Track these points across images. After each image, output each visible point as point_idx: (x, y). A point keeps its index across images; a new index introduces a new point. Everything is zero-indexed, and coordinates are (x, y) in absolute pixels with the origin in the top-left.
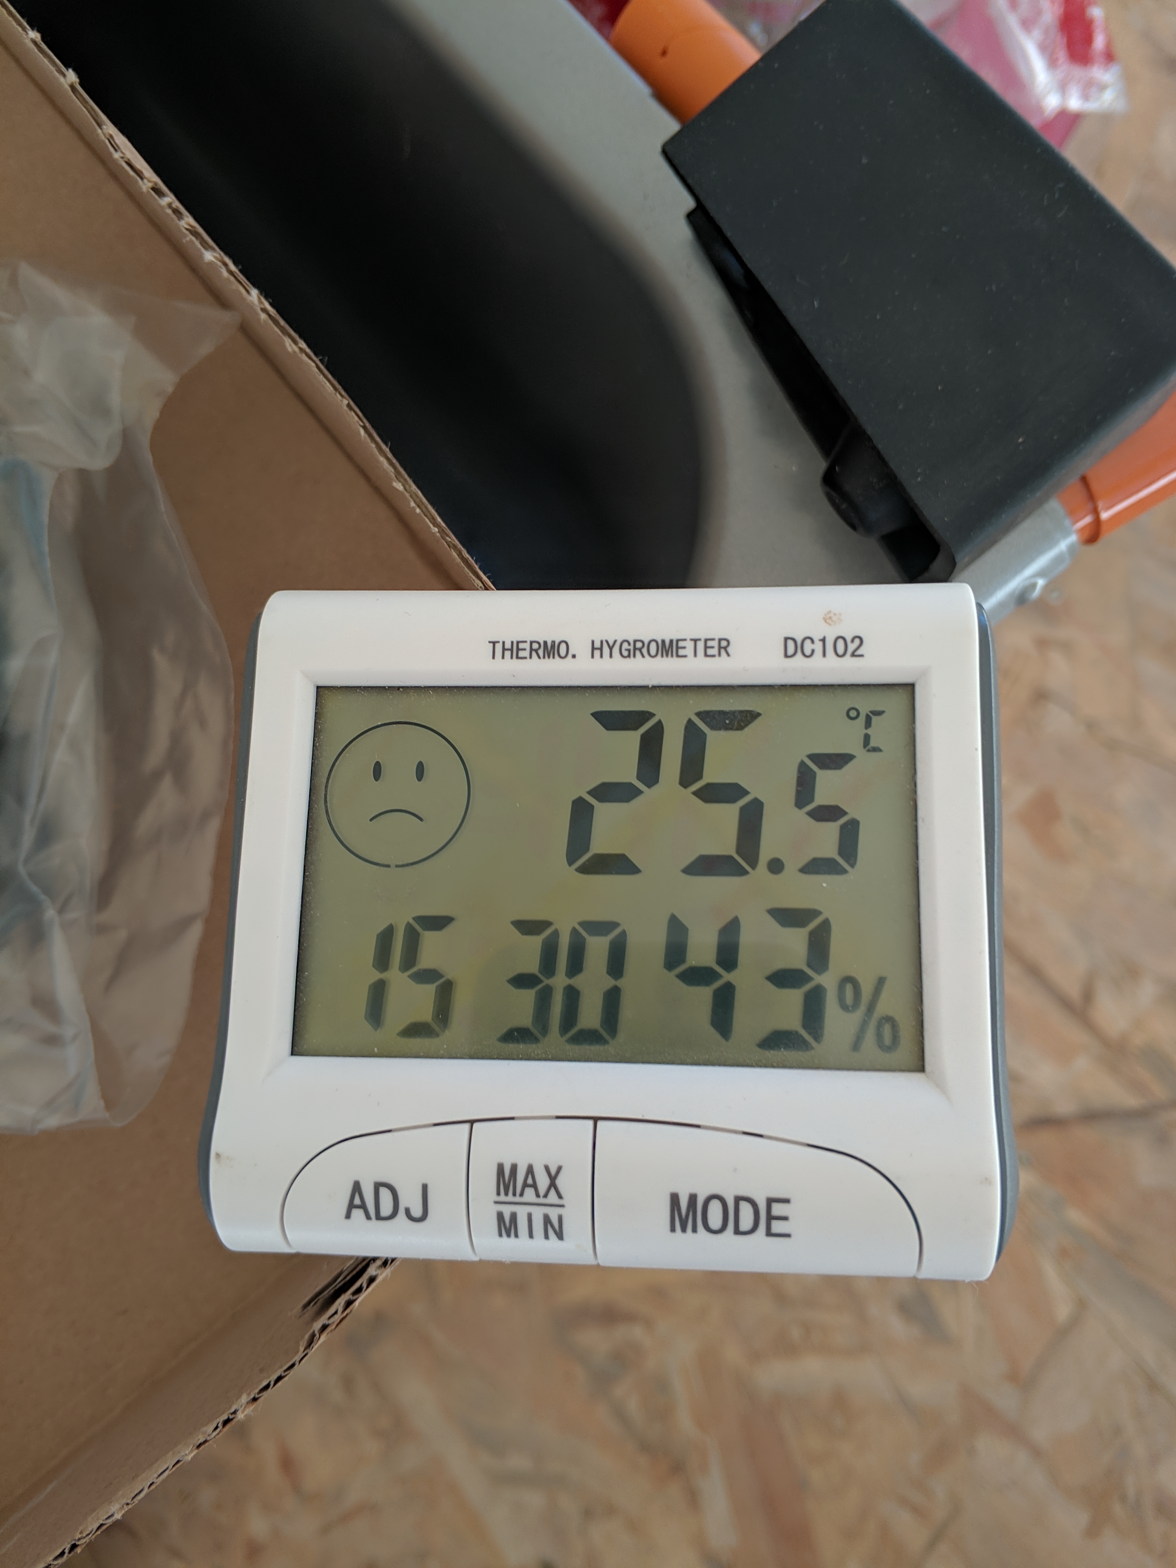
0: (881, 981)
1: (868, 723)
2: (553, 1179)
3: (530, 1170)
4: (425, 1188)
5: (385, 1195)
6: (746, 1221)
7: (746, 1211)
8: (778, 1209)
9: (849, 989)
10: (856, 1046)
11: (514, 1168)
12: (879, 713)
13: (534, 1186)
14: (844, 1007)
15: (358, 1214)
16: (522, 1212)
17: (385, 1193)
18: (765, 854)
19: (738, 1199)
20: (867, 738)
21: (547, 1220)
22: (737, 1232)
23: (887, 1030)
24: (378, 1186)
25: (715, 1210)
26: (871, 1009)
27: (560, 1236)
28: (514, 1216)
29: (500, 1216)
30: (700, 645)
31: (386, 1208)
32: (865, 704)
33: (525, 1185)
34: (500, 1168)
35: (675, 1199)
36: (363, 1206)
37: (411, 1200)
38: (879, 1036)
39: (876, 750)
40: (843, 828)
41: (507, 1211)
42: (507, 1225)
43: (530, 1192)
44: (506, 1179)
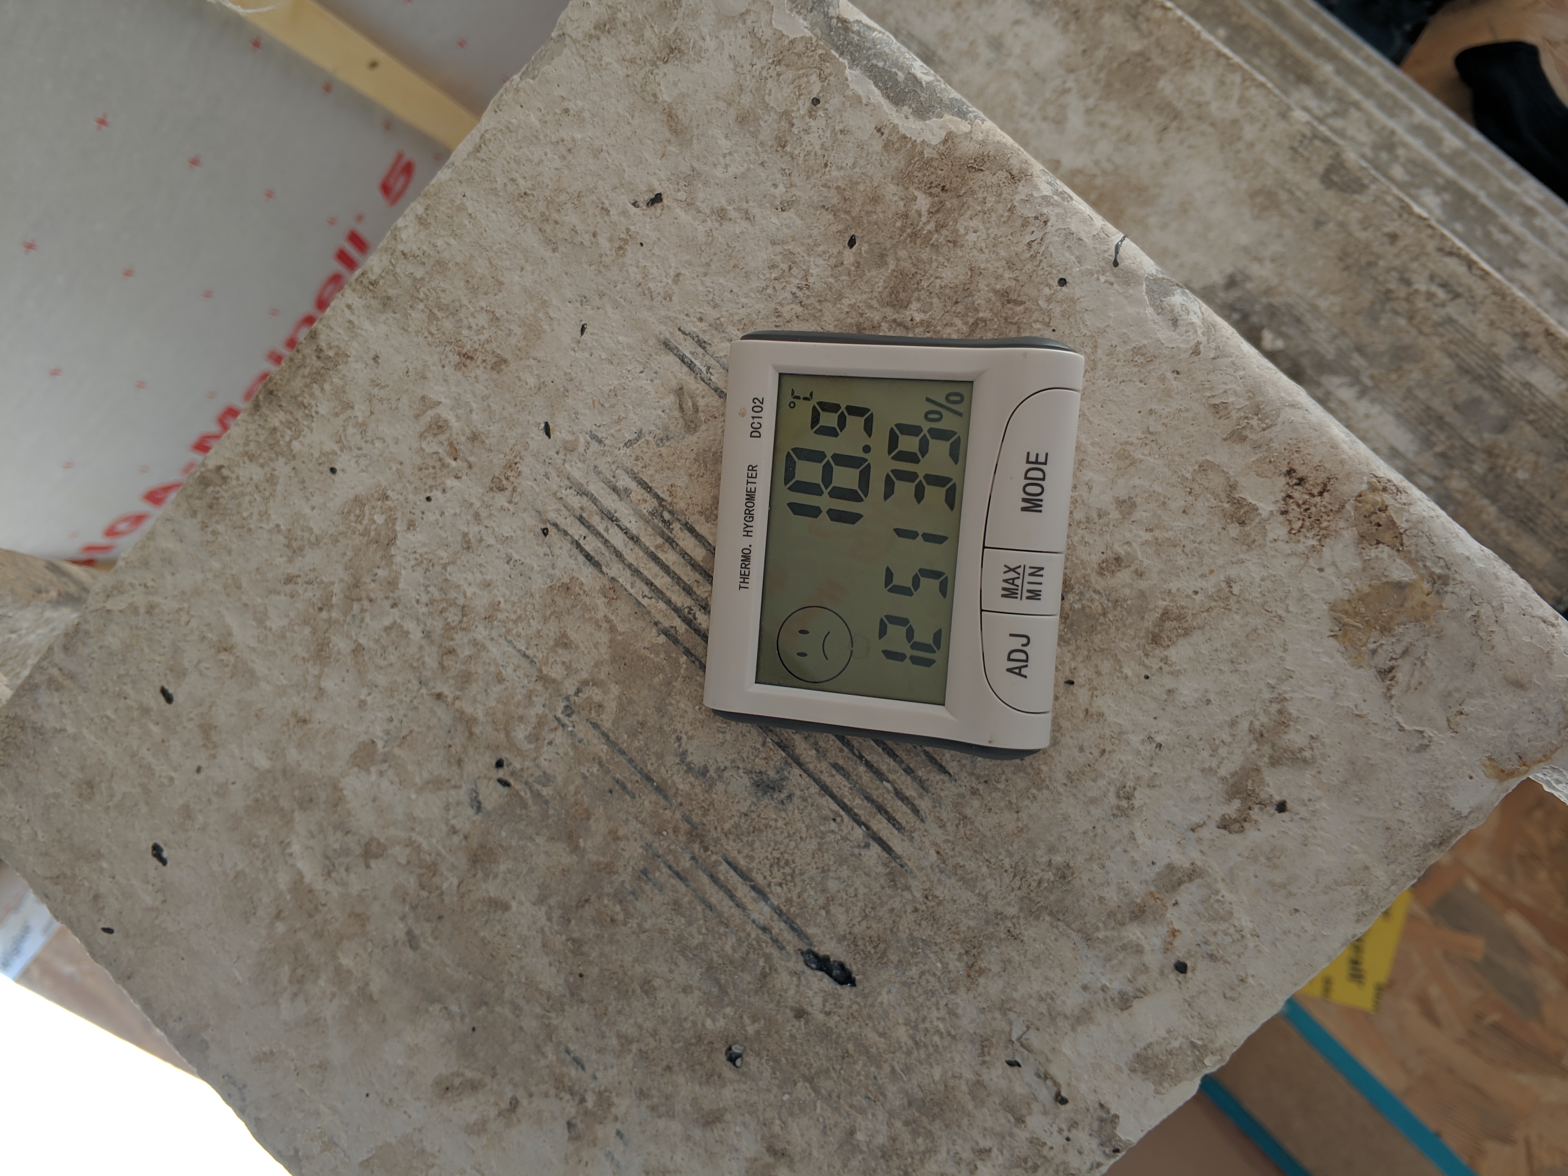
0: (928, 400)
1: (798, 398)
2: (1011, 570)
3: (1006, 581)
4: (1011, 635)
5: (1014, 656)
6: (1039, 475)
7: (1031, 474)
8: (1032, 458)
9: (931, 416)
10: (960, 414)
11: (1004, 589)
12: (793, 392)
13: (1013, 579)
14: (940, 419)
15: (1024, 671)
16: (1027, 587)
18: (862, 455)
19: (1026, 478)
20: (805, 399)
21: (1031, 574)
22: (1043, 479)
23: (952, 398)
24: (1009, 659)
25: (1030, 489)
26: (941, 406)
28: (1029, 591)
29: (1028, 598)
30: (750, 480)
31: (1022, 656)
32: (788, 398)
33: (1013, 584)
34: (1004, 596)
35: (1024, 509)
36: (1020, 668)
37: (1018, 643)
38: (955, 402)
39: (811, 395)
40: (849, 414)
41: (1025, 594)
42: (1035, 595)
43: (1017, 582)
44: (1010, 594)
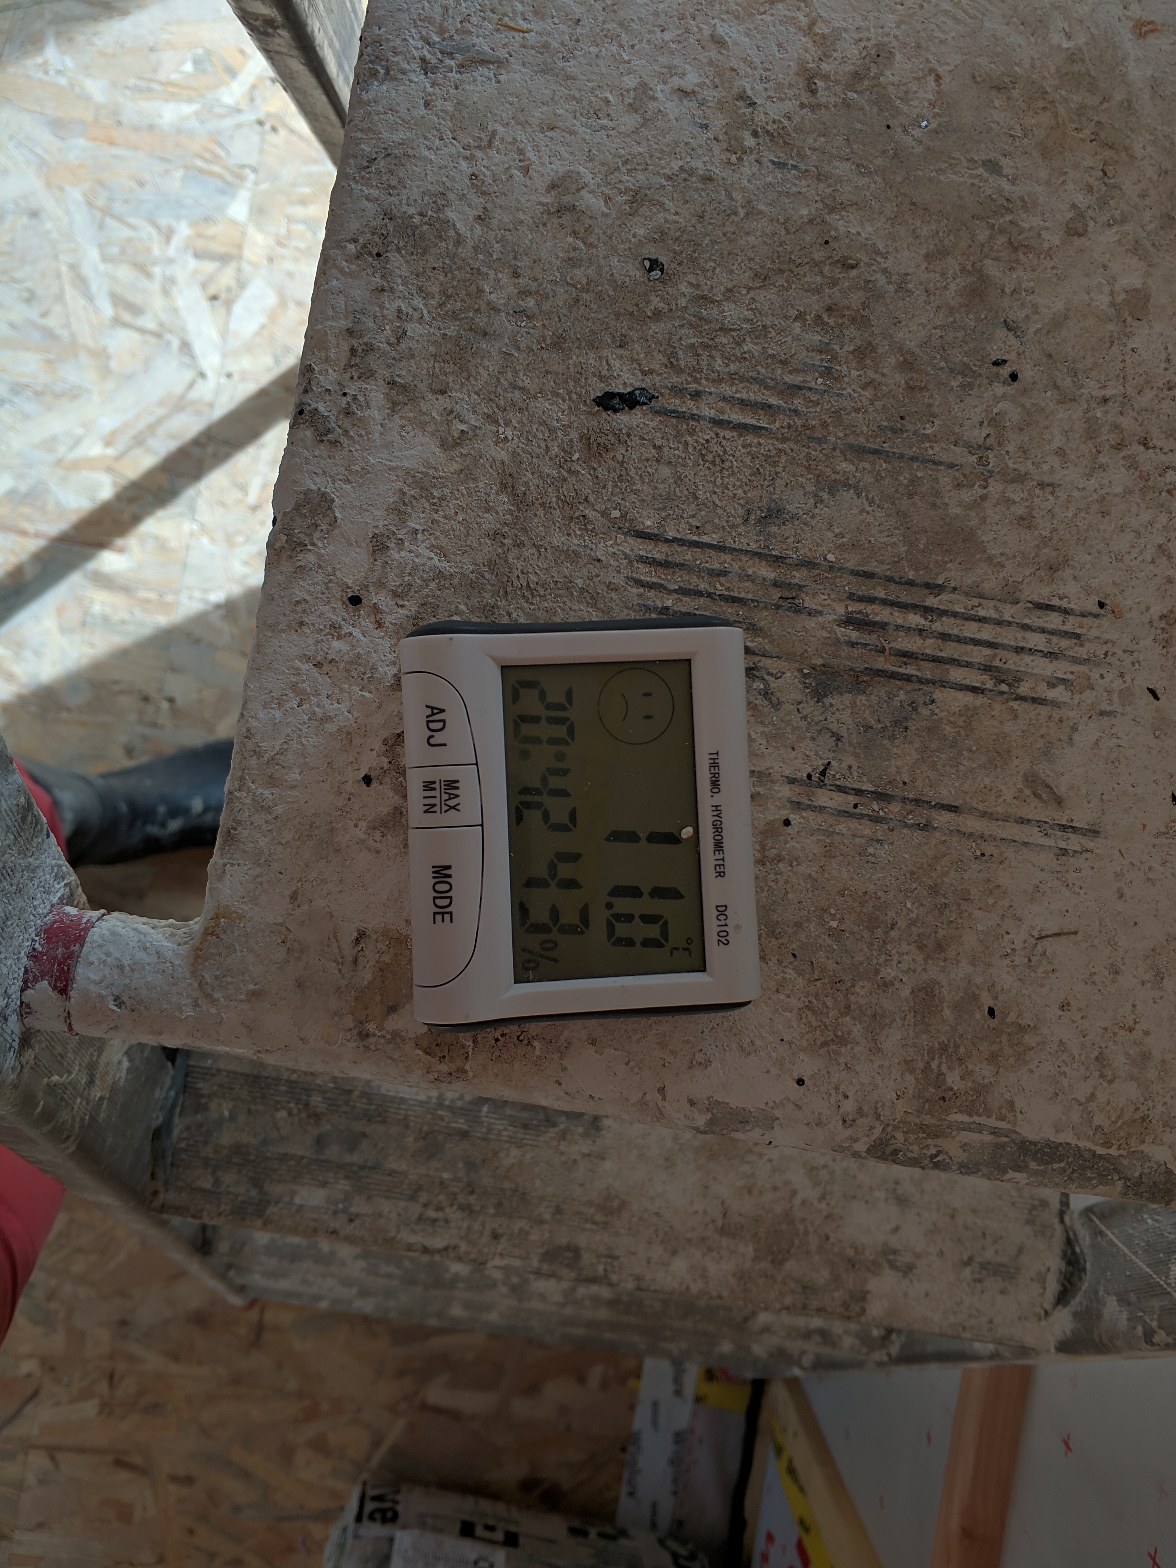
1: (685, 949)
2: (454, 808)
3: (457, 796)
4: (445, 745)
5: (439, 725)
6: (440, 902)
7: (446, 902)
8: (447, 917)
9: (550, 945)
10: (524, 950)
11: (457, 788)
12: (690, 954)
13: (450, 799)
14: (542, 943)
15: (429, 711)
16: (436, 793)
17: (440, 725)
18: (614, 900)
19: (451, 898)
20: (677, 949)
21: (434, 805)
22: (435, 898)
23: (533, 965)
24: (444, 721)
25: (445, 887)
26: (542, 956)
27: (425, 812)
28: (434, 789)
29: (434, 782)
30: (721, 862)
31: (433, 726)
32: (694, 947)
33: (450, 794)
34: (457, 781)
35: (449, 867)
36: (433, 714)
37: (438, 738)
38: (530, 961)
39: (672, 953)
40: (631, 939)
41: (437, 786)
42: (428, 786)
43: (446, 797)
44: (452, 785)
